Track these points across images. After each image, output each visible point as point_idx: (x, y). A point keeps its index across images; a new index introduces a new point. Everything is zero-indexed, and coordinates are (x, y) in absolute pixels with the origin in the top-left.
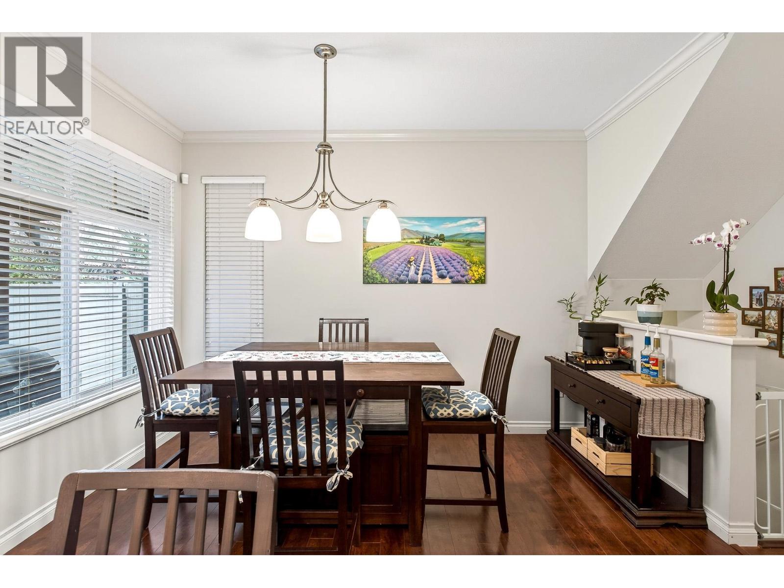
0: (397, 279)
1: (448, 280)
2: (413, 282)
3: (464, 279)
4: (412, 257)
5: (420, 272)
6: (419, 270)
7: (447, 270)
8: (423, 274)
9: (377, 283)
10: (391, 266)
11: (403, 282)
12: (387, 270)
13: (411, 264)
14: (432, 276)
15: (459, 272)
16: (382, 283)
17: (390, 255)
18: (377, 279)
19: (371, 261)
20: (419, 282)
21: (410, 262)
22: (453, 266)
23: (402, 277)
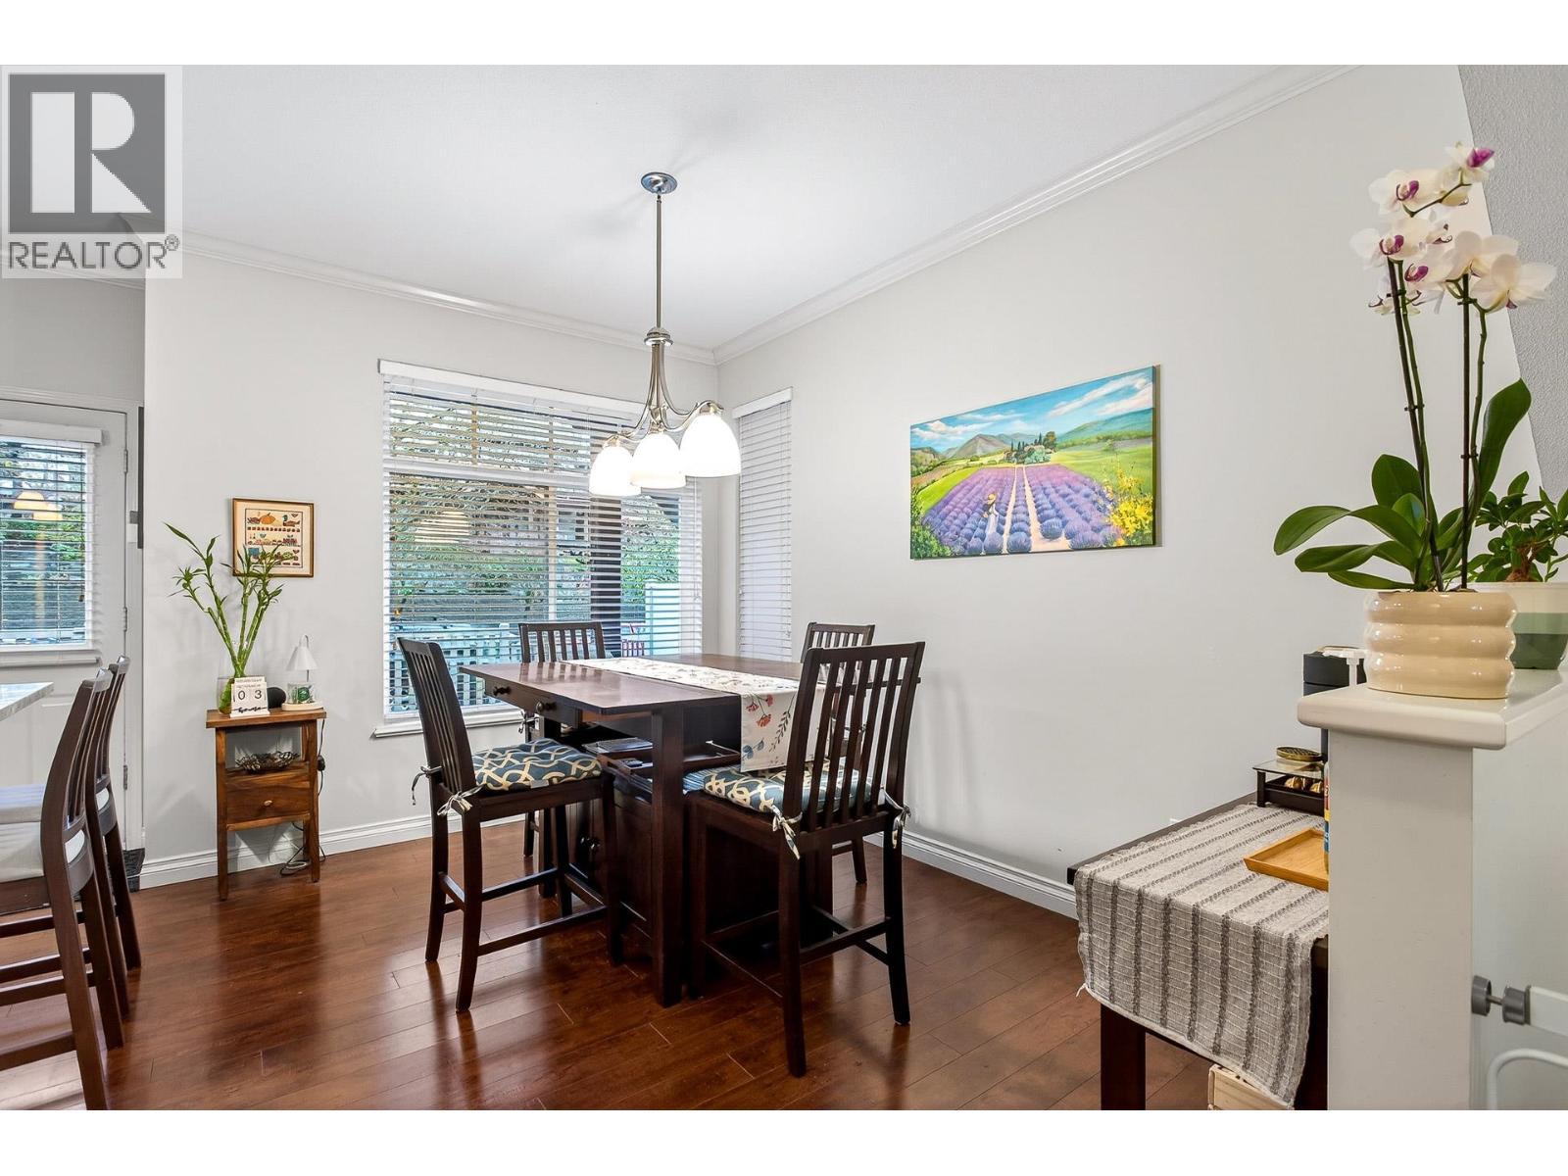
0: (965, 546)
1: (1063, 543)
2: (993, 551)
3: (1099, 538)
4: (991, 496)
5: (1007, 528)
6: (1004, 523)
7: (1060, 517)
8: (1012, 532)
9: (931, 557)
10: (955, 518)
11: (974, 553)
12: (948, 527)
13: (990, 510)
14: (1029, 535)
15: (1087, 520)
16: (940, 556)
17: (954, 495)
18: (931, 547)
19: (922, 512)
20: (1005, 551)
21: (987, 508)
22: (1074, 507)
23: (974, 543)
